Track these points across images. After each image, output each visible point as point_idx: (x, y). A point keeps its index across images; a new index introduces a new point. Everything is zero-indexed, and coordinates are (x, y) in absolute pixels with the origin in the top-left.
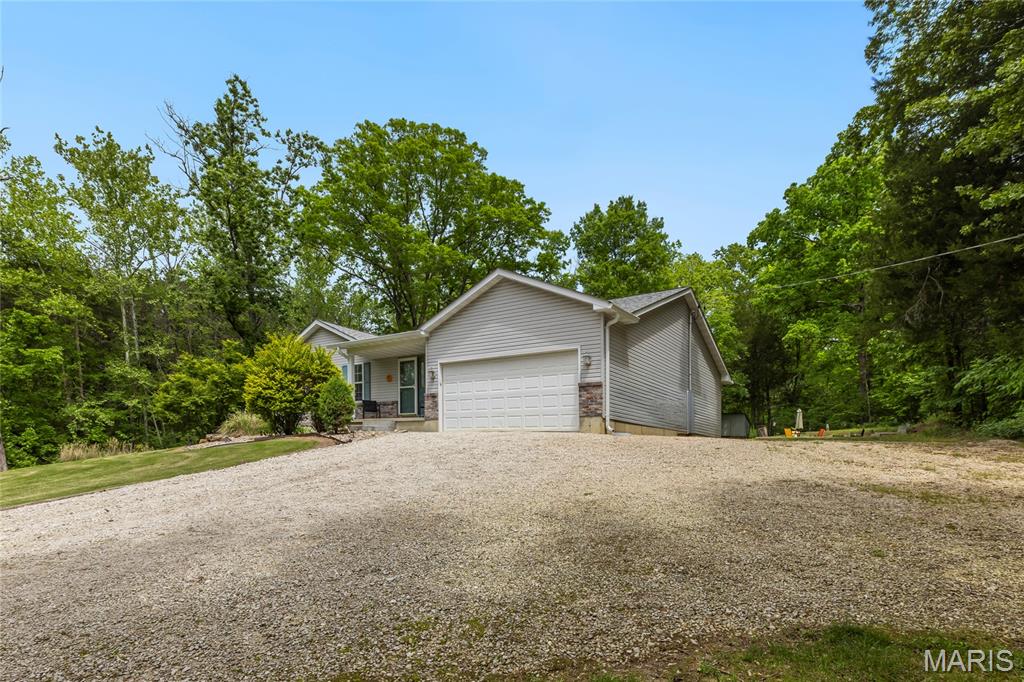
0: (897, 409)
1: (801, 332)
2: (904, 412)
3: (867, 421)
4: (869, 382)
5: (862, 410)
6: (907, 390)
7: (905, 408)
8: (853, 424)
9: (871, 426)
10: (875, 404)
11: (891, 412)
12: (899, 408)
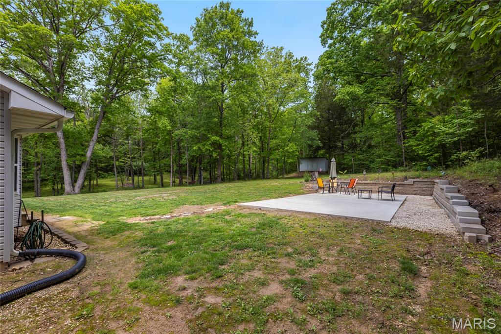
0: (427, 156)
1: (348, 94)
2: (435, 158)
3: (402, 165)
4: (404, 133)
5: (399, 156)
6: (438, 139)
7: (436, 155)
8: (390, 167)
9: (405, 171)
10: (409, 150)
11: (424, 158)
12: (432, 155)
